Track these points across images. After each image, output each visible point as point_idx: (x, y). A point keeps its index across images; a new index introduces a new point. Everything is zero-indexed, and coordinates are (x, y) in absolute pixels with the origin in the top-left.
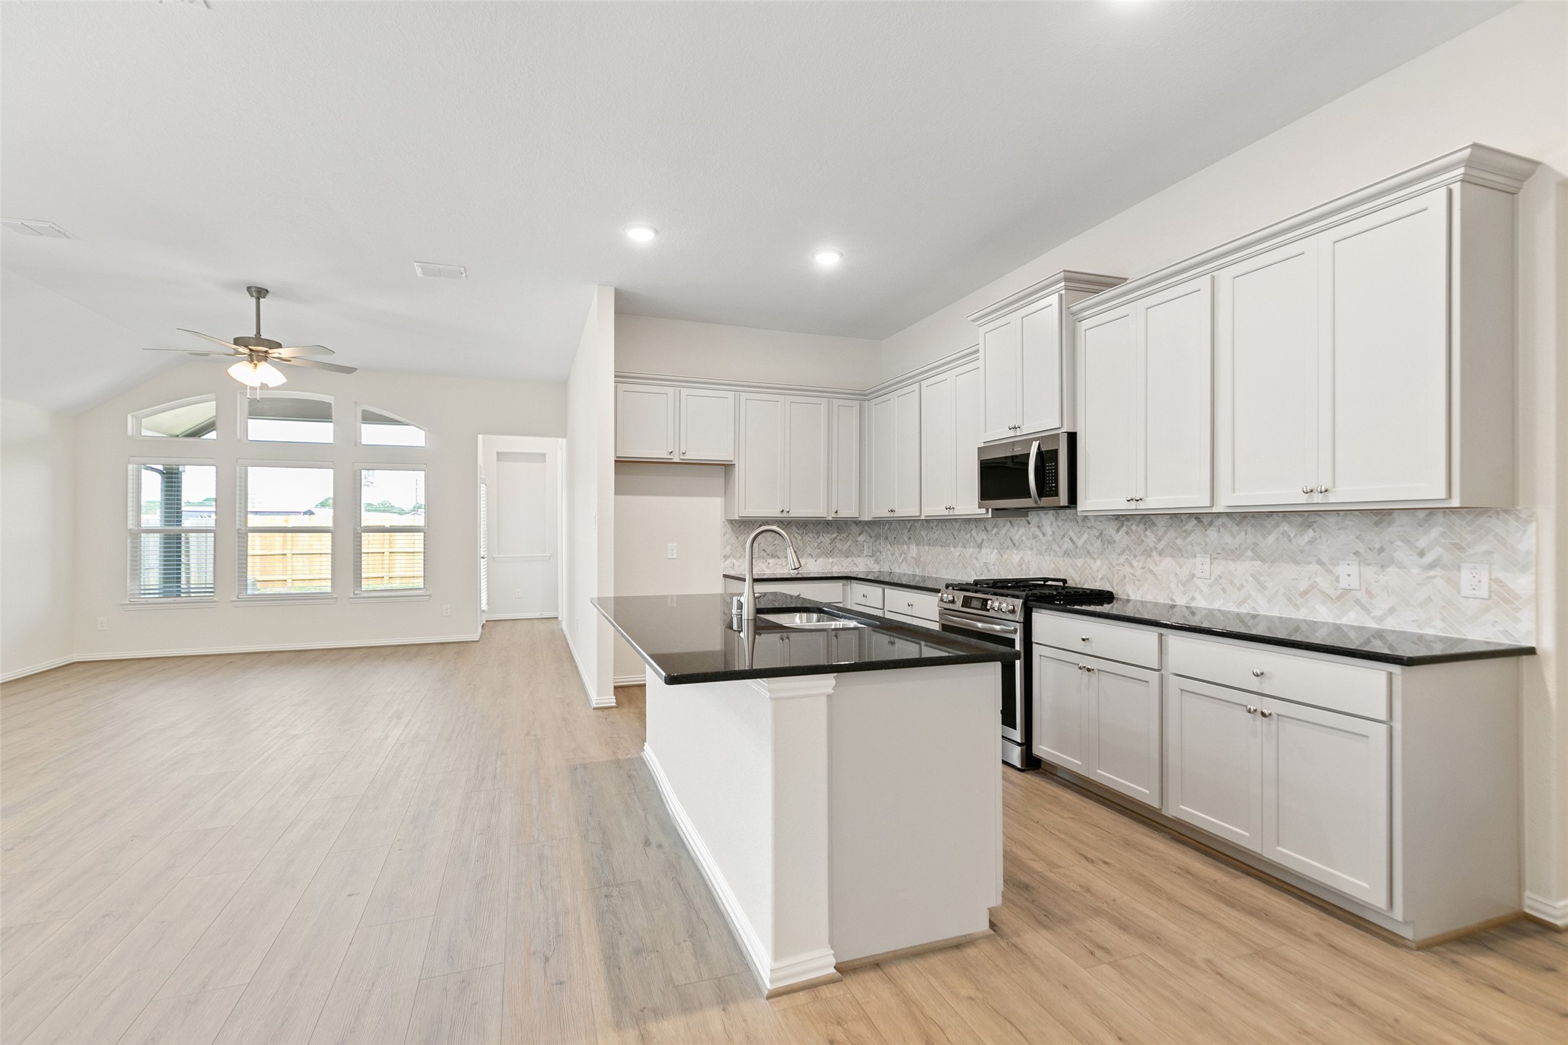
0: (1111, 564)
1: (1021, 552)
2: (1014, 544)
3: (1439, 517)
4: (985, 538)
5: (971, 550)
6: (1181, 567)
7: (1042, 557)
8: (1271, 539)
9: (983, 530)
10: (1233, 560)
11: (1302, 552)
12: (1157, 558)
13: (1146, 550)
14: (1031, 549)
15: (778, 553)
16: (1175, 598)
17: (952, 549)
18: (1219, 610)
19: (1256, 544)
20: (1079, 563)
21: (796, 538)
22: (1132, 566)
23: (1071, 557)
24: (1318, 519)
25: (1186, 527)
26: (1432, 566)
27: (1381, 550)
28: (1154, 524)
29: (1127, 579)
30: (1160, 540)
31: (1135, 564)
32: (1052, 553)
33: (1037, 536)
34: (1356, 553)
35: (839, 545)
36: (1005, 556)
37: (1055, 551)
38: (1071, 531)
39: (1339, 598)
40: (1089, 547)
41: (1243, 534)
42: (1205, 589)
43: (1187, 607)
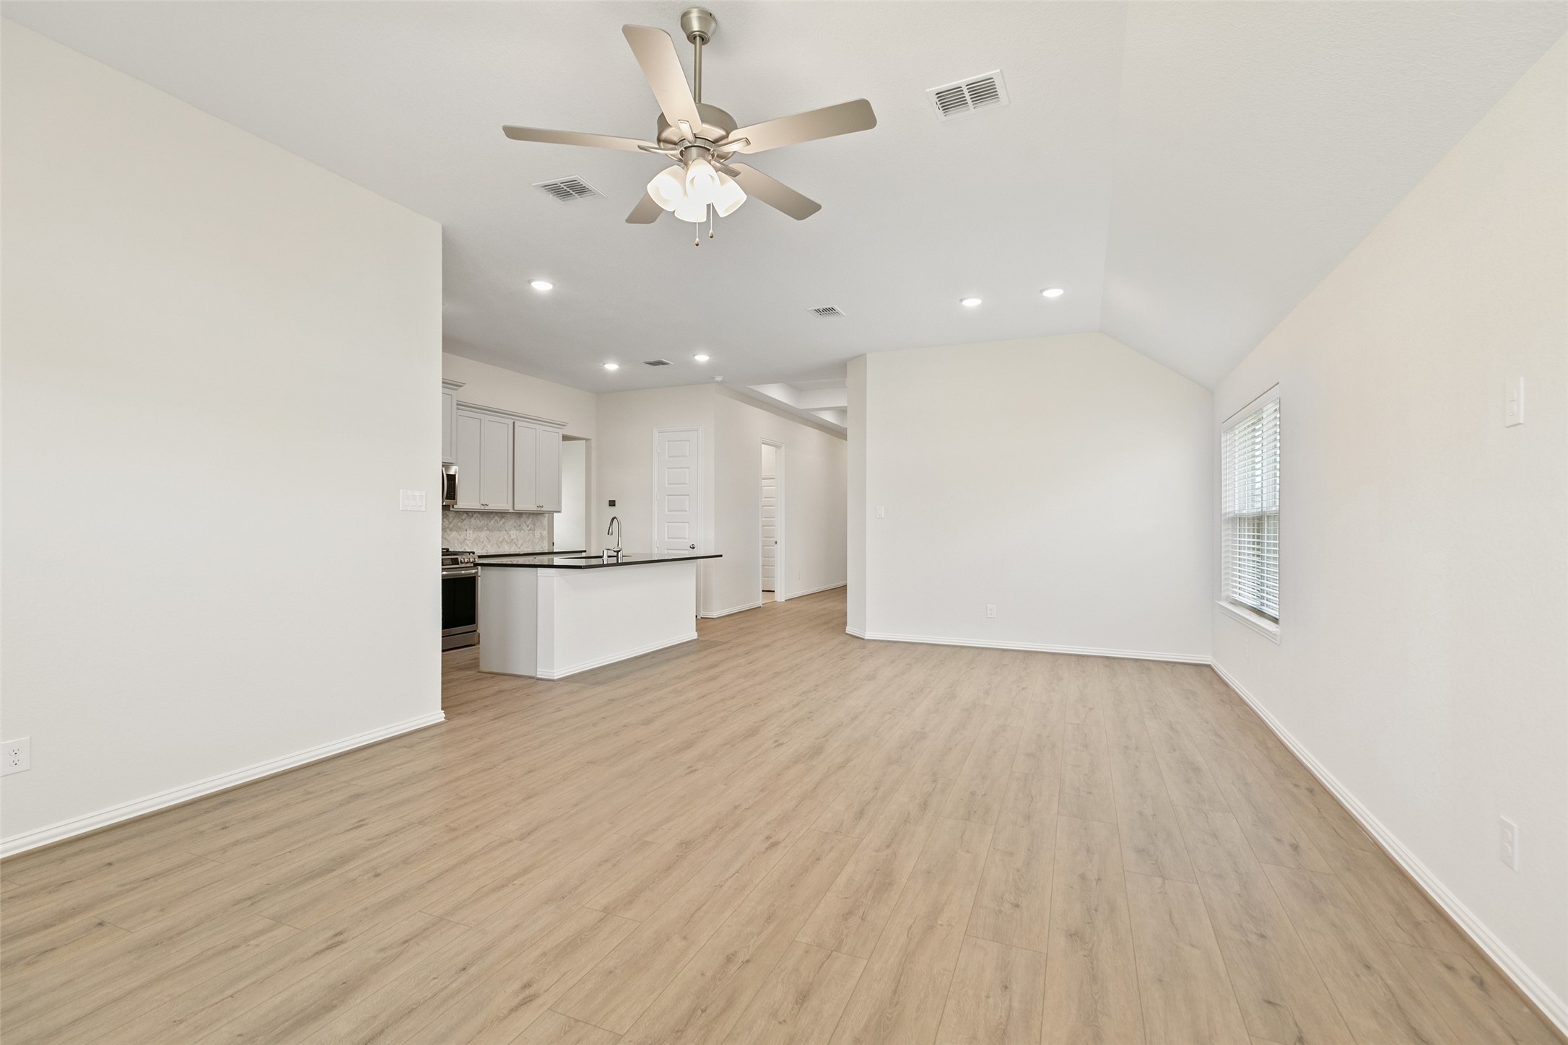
3: (531, 516)
6: (460, 535)
8: (493, 521)
10: (480, 531)
11: (501, 527)
19: (487, 524)
24: (505, 515)
25: (462, 517)
26: (530, 530)
27: (520, 525)
30: (451, 523)
34: (515, 527)
41: (483, 520)
42: (470, 545)
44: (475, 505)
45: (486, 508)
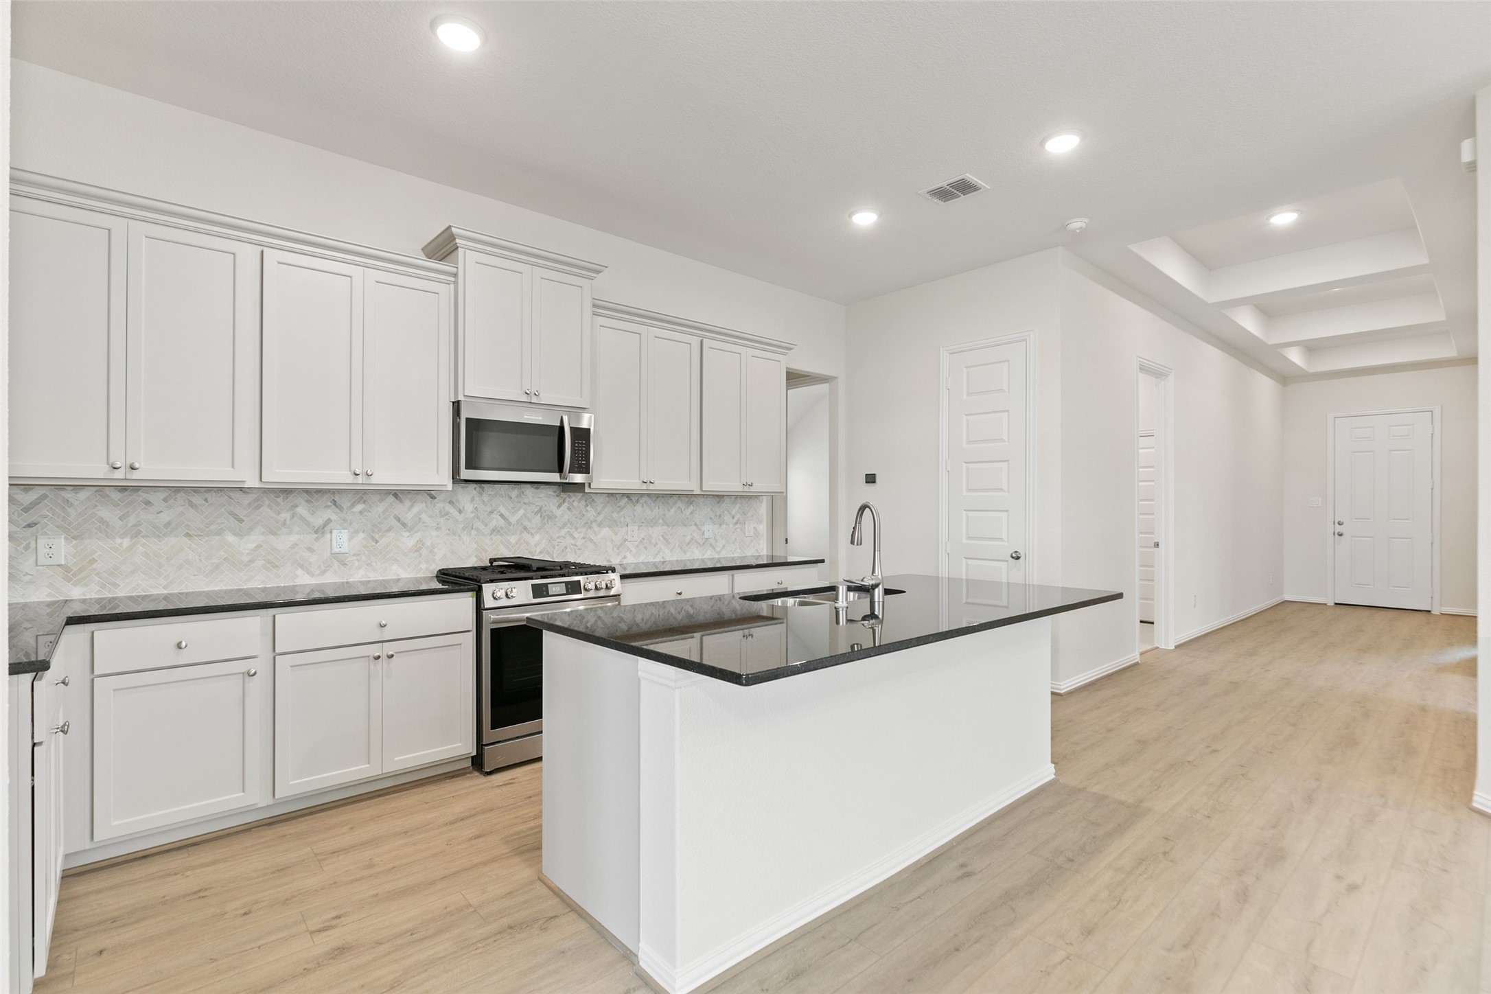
0: (551, 537)
1: (419, 534)
2: (404, 525)
3: (739, 500)
4: (334, 517)
5: (294, 538)
6: (616, 534)
7: (457, 537)
8: (673, 511)
9: (329, 507)
10: (651, 527)
11: (687, 519)
12: (597, 529)
13: (587, 523)
14: (438, 529)
16: (612, 560)
17: (230, 538)
18: (643, 563)
19: (664, 515)
20: (513, 539)
22: (574, 538)
23: (501, 535)
24: (695, 499)
25: (620, 504)
26: (736, 523)
27: (720, 516)
28: (593, 501)
29: (568, 549)
30: (599, 514)
31: (576, 535)
32: (474, 532)
33: (448, 513)
34: (711, 518)
36: (383, 542)
37: (477, 529)
38: (501, 507)
39: (704, 544)
40: (526, 523)
41: (657, 508)
42: (634, 550)
43: (620, 565)
44: (631, 483)
45: (652, 487)
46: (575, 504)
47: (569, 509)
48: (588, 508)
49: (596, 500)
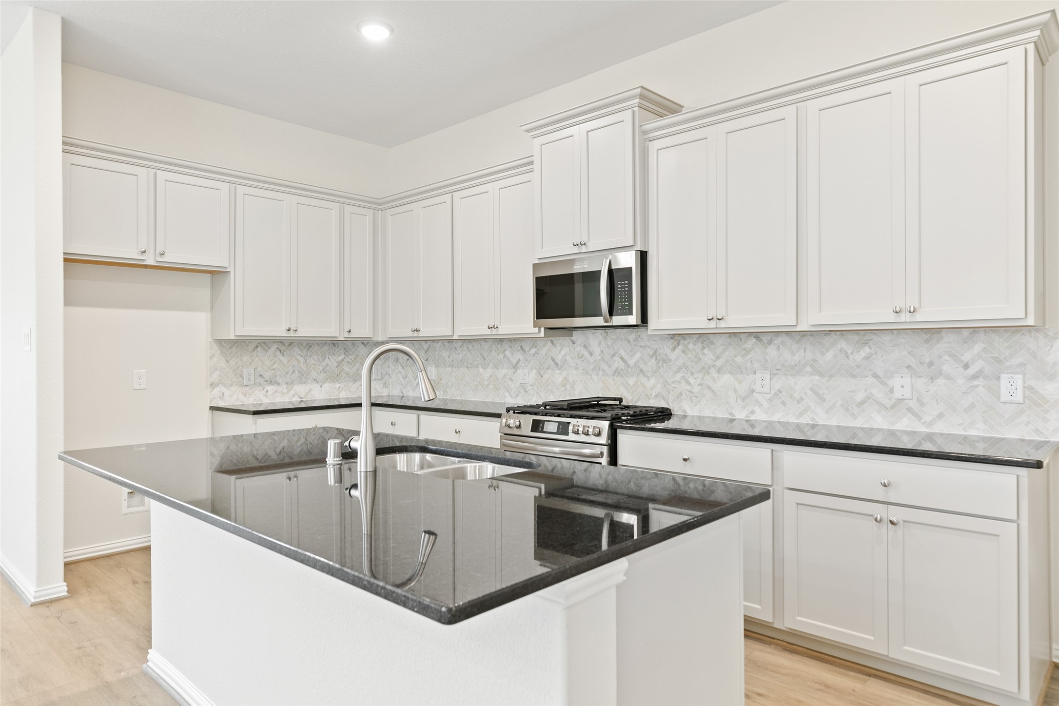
0: (666, 382)
1: (565, 372)
2: (556, 364)
4: (521, 358)
5: (505, 371)
6: (740, 383)
7: (589, 377)
8: (830, 355)
9: (519, 350)
10: (792, 375)
11: (858, 366)
12: (715, 375)
13: (703, 368)
14: (577, 369)
15: (278, 379)
16: (734, 413)
17: (481, 370)
18: (779, 422)
19: (815, 361)
20: (631, 381)
21: (299, 362)
22: (689, 383)
23: (622, 376)
24: (873, 337)
26: (975, 377)
27: (931, 364)
28: (712, 343)
29: (684, 396)
30: (718, 358)
31: (692, 381)
32: (601, 373)
33: (583, 356)
34: (909, 367)
35: (346, 368)
36: (546, 376)
37: (603, 370)
38: (622, 350)
39: (893, 407)
40: (642, 366)
41: (802, 351)
42: (765, 403)
43: (746, 421)
45: (722, 324)
46: (691, 346)
47: (684, 352)
48: (706, 351)
49: (714, 341)
